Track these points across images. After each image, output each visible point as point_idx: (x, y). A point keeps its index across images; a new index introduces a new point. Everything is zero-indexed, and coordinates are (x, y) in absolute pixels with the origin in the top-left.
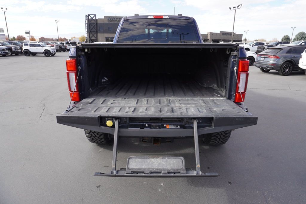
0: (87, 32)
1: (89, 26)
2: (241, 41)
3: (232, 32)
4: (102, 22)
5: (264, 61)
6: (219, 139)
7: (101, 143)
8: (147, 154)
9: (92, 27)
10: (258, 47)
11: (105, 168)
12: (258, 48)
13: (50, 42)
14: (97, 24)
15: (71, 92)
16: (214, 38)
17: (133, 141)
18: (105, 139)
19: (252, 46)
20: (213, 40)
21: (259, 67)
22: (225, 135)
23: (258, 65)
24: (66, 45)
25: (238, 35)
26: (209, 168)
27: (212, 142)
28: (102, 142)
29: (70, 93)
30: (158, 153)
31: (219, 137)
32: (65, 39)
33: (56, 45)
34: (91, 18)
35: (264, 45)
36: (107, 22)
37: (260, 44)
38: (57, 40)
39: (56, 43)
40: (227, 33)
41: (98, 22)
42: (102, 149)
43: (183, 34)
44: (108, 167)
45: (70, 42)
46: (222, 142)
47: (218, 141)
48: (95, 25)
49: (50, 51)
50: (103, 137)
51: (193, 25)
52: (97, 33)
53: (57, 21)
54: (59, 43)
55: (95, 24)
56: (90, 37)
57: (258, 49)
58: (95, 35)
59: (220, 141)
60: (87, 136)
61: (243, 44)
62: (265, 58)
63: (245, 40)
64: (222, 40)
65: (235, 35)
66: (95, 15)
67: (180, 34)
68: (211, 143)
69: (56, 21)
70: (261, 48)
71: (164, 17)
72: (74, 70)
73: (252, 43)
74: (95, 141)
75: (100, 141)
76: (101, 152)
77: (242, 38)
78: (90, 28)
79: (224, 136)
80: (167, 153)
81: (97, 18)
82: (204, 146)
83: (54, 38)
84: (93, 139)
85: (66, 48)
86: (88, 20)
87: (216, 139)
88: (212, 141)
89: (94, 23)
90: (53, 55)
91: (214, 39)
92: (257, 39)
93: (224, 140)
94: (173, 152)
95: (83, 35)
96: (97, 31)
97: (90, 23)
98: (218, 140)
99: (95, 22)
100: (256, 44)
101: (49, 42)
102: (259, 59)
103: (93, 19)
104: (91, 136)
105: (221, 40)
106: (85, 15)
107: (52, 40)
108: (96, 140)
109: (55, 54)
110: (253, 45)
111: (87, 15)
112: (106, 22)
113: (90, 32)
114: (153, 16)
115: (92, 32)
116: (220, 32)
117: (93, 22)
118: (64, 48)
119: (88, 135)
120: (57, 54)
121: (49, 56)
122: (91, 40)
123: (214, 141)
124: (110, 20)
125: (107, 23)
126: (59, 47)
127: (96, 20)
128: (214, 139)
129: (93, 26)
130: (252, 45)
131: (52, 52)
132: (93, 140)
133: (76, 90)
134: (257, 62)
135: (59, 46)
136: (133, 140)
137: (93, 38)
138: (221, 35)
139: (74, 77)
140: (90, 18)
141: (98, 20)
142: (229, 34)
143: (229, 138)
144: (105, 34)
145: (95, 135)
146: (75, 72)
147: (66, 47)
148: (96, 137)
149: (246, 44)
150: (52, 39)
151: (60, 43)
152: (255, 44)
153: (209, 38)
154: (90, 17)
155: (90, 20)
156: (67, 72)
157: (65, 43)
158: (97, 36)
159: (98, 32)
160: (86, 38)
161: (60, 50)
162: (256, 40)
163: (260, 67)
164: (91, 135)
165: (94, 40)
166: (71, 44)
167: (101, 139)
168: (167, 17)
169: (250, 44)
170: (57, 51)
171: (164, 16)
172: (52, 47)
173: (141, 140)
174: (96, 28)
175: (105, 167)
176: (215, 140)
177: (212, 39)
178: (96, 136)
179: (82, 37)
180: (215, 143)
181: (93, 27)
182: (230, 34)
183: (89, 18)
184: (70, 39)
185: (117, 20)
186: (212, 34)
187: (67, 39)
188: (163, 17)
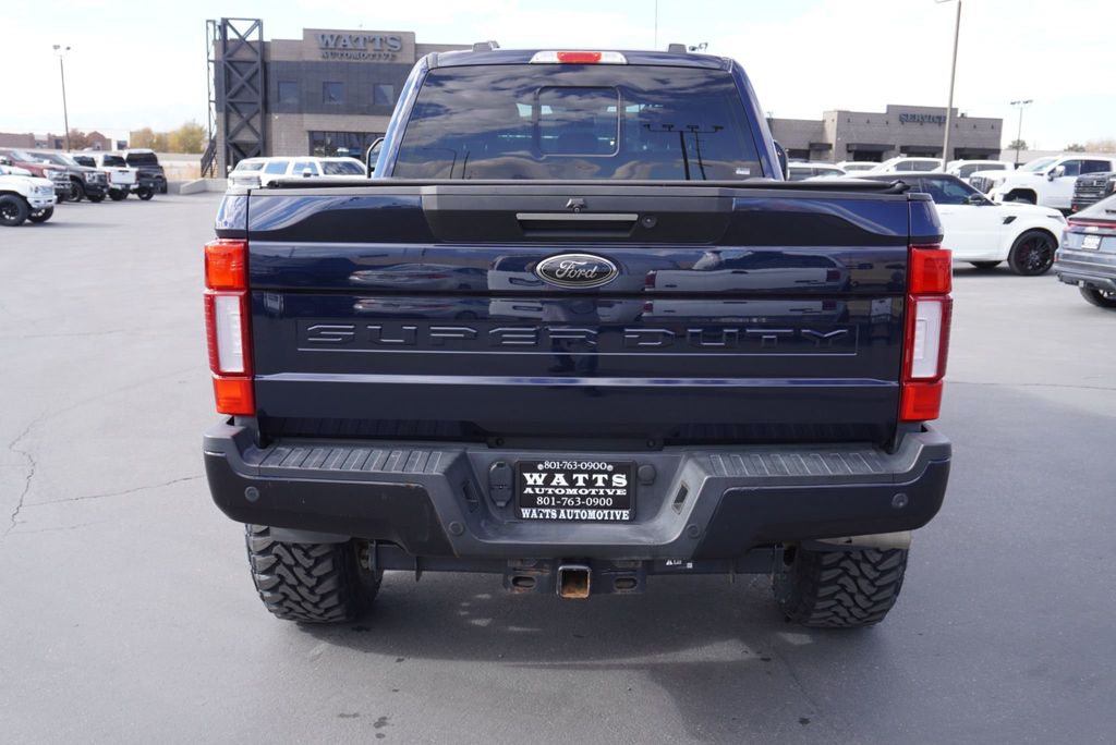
0: (213, 106)
1: (228, 74)
2: (994, 153)
3: (945, 109)
4: (293, 58)
5: (1097, 251)
6: (852, 595)
7: (321, 615)
8: (529, 663)
9: (239, 80)
10: (1078, 181)
11: (342, 720)
12: (1081, 188)
13: (23, 154)
14: (265, 65)
15: (217, 377)
16: (855, 140)
17: (463, 613)
18: (340, 597)
19: (1046, 177)
20: (855, 148)
21: (1077, 284)
22: (876, 579)
23: (1069, 271)
24: (108, 169)
25: (977, 123)
26: (804, 721)
27: (823, 610)
28: (327, 610)
29: (215, 380)
30: (578, 663)
31: (852, 588)
32: (98, 141)
33: (54, 169)
34: (236, 37)
35: (1107, 173)
36: (320, 59)
37: (1089, 166)
38: (57, 143)
39: (55, 160)
40: (924, 113)
41: (274, 56)
42: (322, 647)
43: (693, 128)
44: (355, 715)
45: (125, 157)
46: (864, 610)
47: (848, 608)
48: (256, 72)
49: (24, 198)
50: (331, 588)
51: (732, 85)
52: (266, 109)
53: (63, 48)
54: (68, 157)
55: (259, 64)
56: (231, 130)
57: (1077, 192)
58: (256, 122)
59: (856, 605)
60: (259, 585)
61: (1002, 168)
62: (1102, 236)
63: (1018, 146)
64: (898, 148)
65: (962, 122)
66: (259, 23)
67: (682, 133)
68: (815, 615)
69: (56, 47)
70: (1091, 185)
71: (604, 59)
72: (237, 286)
73: (1046, 166)
74: (293, 605)
75: (316, 605)
76: (319, 656)
77: (998, 137)
78: (228, 86)
79: (872, 583)
80: (618, 661)
81: (266, 38)
82: (789, 634)
83: (41, 133)
84: (286, 597)
85: (107, 186)
86: (221, 44)
87: (838, 597)
88: (820, 605)
89: (254, 62)
90: (40, 218)
91: (858, 145)
92: (1081, 143)
93: (877, 603)
94: (644, 658)
95: (190, 120)
96: (266, 104)
97: (230, 62)
98: (848, 602)
99: (258, 59)
100: (1070, 168)
101: (16, 150)
102: (1073, 241)
103: (248, 42)
104: (280, 584)
105: (892, 147)
106: (208, 21)
107: (29, 141)
108: (298, 603)
109: (49, 212)
110: (1053, 171)
111: (214, 22)
112: (314, 59)
113: (232, 104)
114: (555, 53)
115: (239, 106)
116: (889, 107)
117: (246, 55)
118: (96, 185)
119: (264, 577)
120: (62, 213)
121: (19, 224)
122: (236, 146)
123: (829, 608)
124: (331, 45)
125: (317, 63)
126: (73, 178)
127: (263, 47)
128: (831, 596)
129: (247, 75)
130: (1046, 171)
131: (34, 206)
132: (287, 604)
133: (240, 369)
134: (1066, 256)
135: (68, 173)
136: (464, 609)
137: (246, 136)
138: (895, 121)
139: (238, 312)
140: (231, 35)
141: (273, 48)
142: (935, 118)
143: (897, 592)
144: (305, 116)
145: (295, 575)
146: (242, 293)
147: (104, 178)
148: (300, 589)
149: (1016, 166)
150: (31, 137)
151: (75, 158)
152: (1062, 168)
153: (831, 137)
154: (229, 29)
155: (230, 45)
156: (207, 296)
157: (99, 157)
158: (265, 124)
159: (273, 105)
160: (211, 134)
161: (74, 195)
162: (1076, 149)
163: (1081, 283)
164: (279, 576)
165: (247, 144)
166: (132, 165)
167: (323, 597)
168: (620, 59)
169: (1041, 168)
170: (62, 197)
171: (603, 53)
172: (34, 176)
173: (511, 579)
174: (260, 87)
175: (342, 716)
176: (833, 603)
177: (848, 145)
178: (300, 583)
179: (185, 128)
180: (835, 619)
181: (249, 81)
182: (939, 118)
183: (224, 33)
184: (122, 139)
185: (370, 47)
186: (846, 118)
187: (107, 137)
188: (599, 57)
